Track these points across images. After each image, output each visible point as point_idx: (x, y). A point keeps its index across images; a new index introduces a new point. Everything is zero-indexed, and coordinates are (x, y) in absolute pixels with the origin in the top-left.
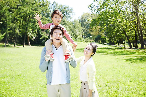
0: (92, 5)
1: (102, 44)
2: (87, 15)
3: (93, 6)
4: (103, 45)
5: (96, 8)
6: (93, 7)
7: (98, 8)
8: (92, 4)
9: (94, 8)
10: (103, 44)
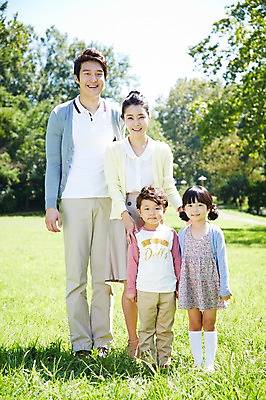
0: (207, 46)
1: (249, 215)
2: (195, 87)
3: (211, 49)
4: (256, 217)
5: (225, 57)
6: (211, 53)
7: (232, 58)
8: (207, 41)
9: (216, 58)
10: (254, 214)
